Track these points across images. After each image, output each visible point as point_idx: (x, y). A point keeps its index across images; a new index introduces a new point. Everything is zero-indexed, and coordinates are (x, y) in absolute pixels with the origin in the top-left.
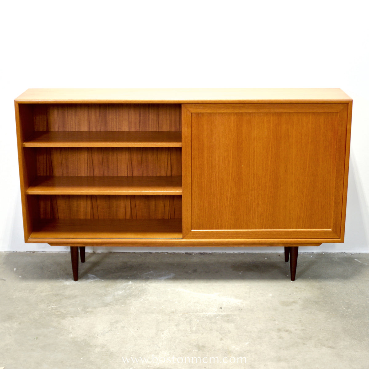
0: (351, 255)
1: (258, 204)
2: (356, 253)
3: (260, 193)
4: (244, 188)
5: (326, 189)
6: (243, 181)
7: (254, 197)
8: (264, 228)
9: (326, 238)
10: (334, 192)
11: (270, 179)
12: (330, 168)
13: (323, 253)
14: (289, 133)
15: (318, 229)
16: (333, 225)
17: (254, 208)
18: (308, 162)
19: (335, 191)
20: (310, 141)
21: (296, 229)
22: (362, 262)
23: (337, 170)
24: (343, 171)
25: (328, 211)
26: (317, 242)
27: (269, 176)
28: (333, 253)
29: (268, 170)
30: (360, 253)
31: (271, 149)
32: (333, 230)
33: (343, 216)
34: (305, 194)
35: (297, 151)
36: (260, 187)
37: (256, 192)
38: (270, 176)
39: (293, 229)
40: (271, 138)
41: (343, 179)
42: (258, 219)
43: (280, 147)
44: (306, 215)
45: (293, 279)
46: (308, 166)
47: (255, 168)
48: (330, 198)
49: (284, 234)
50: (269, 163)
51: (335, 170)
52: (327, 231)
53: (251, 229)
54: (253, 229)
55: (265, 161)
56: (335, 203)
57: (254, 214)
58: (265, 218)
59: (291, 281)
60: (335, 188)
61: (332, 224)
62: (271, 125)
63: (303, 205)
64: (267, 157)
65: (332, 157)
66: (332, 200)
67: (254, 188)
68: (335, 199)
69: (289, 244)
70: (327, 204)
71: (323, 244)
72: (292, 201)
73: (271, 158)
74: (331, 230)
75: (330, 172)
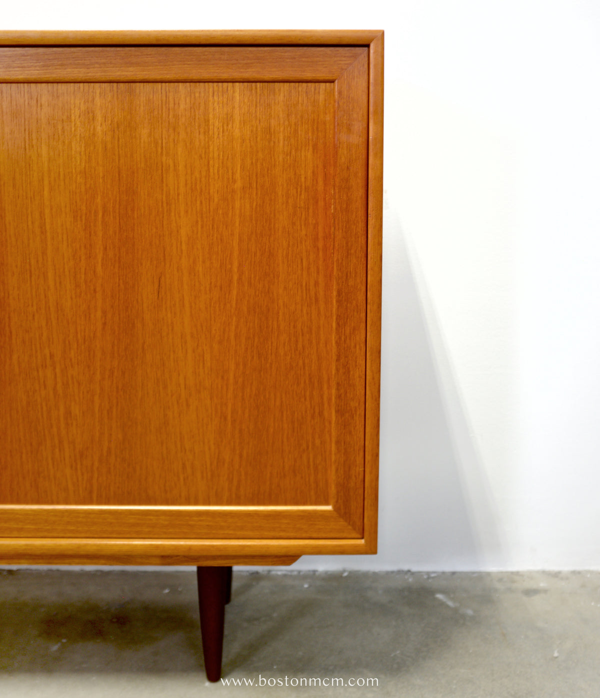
0: (429, 578)
1: (68, 413)
2: (443, 573)
3: (72, 376)
4: (15, 357)
5: (304, 363)
6: (11, 333)
7: (55, 389)
8: (95, 498)
9: (315, 535)
10: (334, 372)
11: (105, 324)
12: (316, 284)
13: (345, 574)
14: (164, 158)
15: (286, 504)
16: (338, 492)
17: (55, 429)
18: (236, 264)
19: (337, 370)
20: (239, 185)
21: (209, 504)
22: (458, 605)
23: (339, 293)
24: (361, 297)
25: (318, 442)
26: (283, 552)
27: (99, 313)
28: (375, 574)
29: (95, 291)
30: (454, 573)
31: (103, 215)
32: (336, 509)
33: (368, 457)
34: (231, 381)
35: (197, 222)
36: (72, 352)
37: (58, 370)
38: (104, 313)
39: (196, 503)
40: (101, 175)
41: (364, 325)
42: (72, 467)
43: (133, 210)
44: (241, 456)
45: (214, 675)
46: (235, 278)
47: (51, 283)
48: (322, 397)
49: (166, 523)
50: (99, 269)
51: (335, 293)
52: (315, 512)
53: (52, 503)
54: (58, 503)
55: (83, 258)
56: (337, 411)
57: (57, 450)
58: (96, 464)
59: (208, 684)
60: (338, 360)
61: (333, 490)
62: (99, 128)
63: (225, 419)
64: (91, 245)
65: (320, 244)
66: (330, 399)
67: (52, 356)
68: (339, 397)
69: (184, 556)
70: (313, 417)
71: (303, 558)
72: (188, 405)
73: (105, 249)
74: (329, 508)
75: (317, 300)
